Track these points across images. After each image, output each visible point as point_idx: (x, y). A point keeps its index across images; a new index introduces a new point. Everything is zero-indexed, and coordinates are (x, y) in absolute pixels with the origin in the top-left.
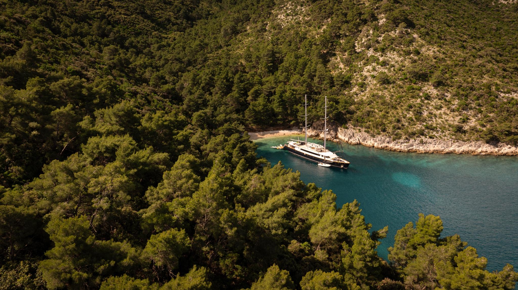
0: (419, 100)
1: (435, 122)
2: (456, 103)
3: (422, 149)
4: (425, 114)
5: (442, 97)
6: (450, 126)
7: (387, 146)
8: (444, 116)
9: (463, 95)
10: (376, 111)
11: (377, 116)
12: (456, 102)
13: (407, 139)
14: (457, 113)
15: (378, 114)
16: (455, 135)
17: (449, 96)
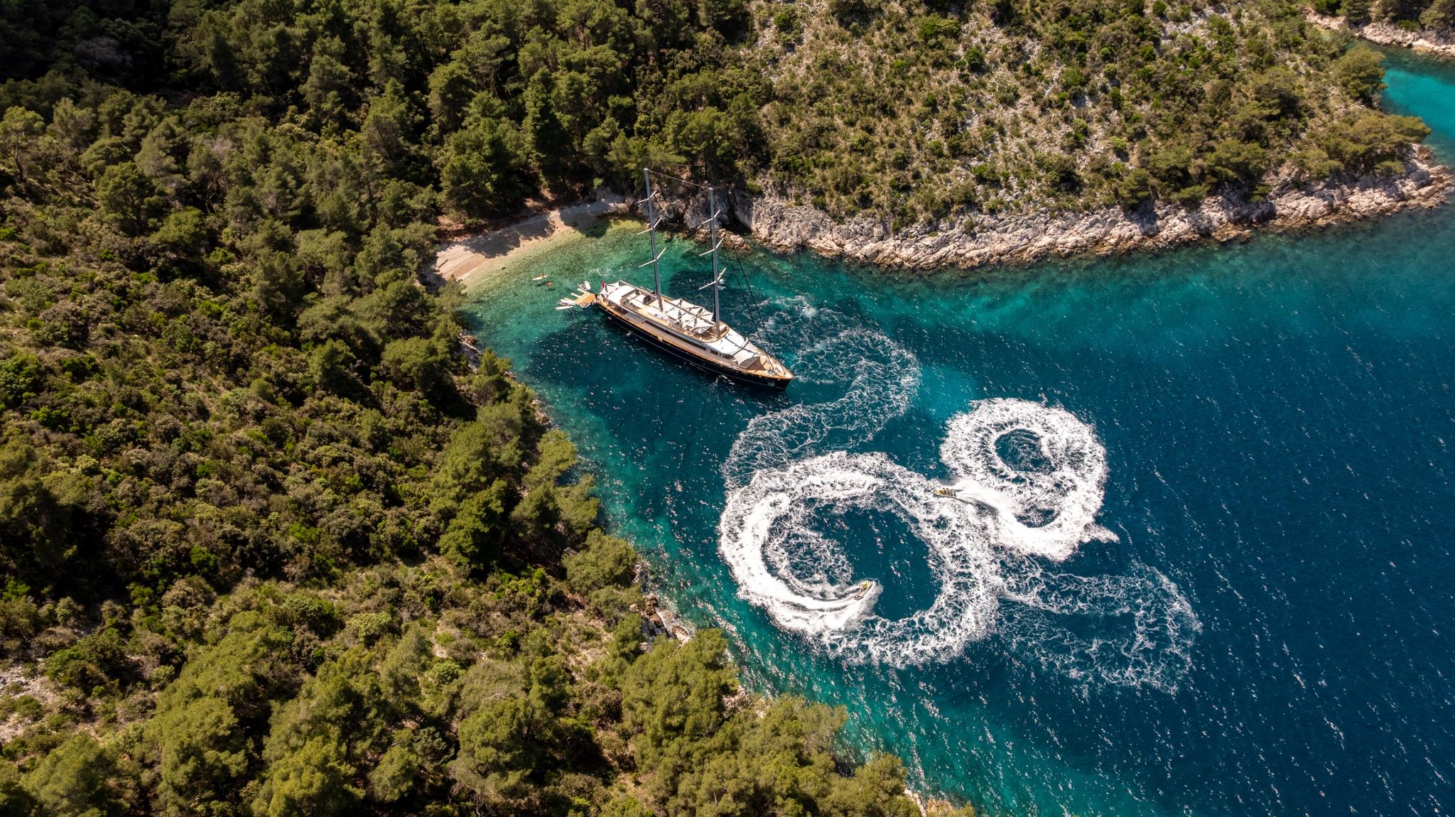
0: (955, 73)
1: (1001, 152)
2: (1056, 75)
3: (972, 251)
4: (975, 126)
5: (1017, 59)
6: (1040, 164)
7: (878, 252)
8: (1025, 126)
9: (1072, 44)
10: (838, 121)
11: (843, 144)
12: (1055, 73)
13: (930, 222)
14: (1055, 114)
15: (846, 138)
16: (1053, 195)
17: (1035, 49)
